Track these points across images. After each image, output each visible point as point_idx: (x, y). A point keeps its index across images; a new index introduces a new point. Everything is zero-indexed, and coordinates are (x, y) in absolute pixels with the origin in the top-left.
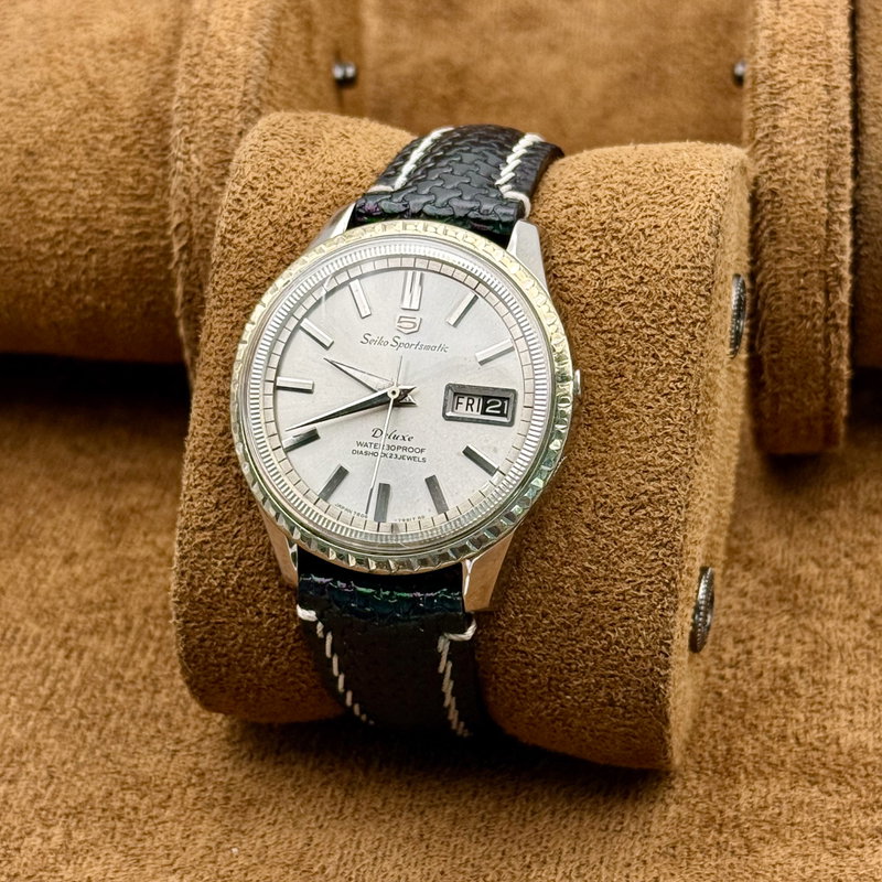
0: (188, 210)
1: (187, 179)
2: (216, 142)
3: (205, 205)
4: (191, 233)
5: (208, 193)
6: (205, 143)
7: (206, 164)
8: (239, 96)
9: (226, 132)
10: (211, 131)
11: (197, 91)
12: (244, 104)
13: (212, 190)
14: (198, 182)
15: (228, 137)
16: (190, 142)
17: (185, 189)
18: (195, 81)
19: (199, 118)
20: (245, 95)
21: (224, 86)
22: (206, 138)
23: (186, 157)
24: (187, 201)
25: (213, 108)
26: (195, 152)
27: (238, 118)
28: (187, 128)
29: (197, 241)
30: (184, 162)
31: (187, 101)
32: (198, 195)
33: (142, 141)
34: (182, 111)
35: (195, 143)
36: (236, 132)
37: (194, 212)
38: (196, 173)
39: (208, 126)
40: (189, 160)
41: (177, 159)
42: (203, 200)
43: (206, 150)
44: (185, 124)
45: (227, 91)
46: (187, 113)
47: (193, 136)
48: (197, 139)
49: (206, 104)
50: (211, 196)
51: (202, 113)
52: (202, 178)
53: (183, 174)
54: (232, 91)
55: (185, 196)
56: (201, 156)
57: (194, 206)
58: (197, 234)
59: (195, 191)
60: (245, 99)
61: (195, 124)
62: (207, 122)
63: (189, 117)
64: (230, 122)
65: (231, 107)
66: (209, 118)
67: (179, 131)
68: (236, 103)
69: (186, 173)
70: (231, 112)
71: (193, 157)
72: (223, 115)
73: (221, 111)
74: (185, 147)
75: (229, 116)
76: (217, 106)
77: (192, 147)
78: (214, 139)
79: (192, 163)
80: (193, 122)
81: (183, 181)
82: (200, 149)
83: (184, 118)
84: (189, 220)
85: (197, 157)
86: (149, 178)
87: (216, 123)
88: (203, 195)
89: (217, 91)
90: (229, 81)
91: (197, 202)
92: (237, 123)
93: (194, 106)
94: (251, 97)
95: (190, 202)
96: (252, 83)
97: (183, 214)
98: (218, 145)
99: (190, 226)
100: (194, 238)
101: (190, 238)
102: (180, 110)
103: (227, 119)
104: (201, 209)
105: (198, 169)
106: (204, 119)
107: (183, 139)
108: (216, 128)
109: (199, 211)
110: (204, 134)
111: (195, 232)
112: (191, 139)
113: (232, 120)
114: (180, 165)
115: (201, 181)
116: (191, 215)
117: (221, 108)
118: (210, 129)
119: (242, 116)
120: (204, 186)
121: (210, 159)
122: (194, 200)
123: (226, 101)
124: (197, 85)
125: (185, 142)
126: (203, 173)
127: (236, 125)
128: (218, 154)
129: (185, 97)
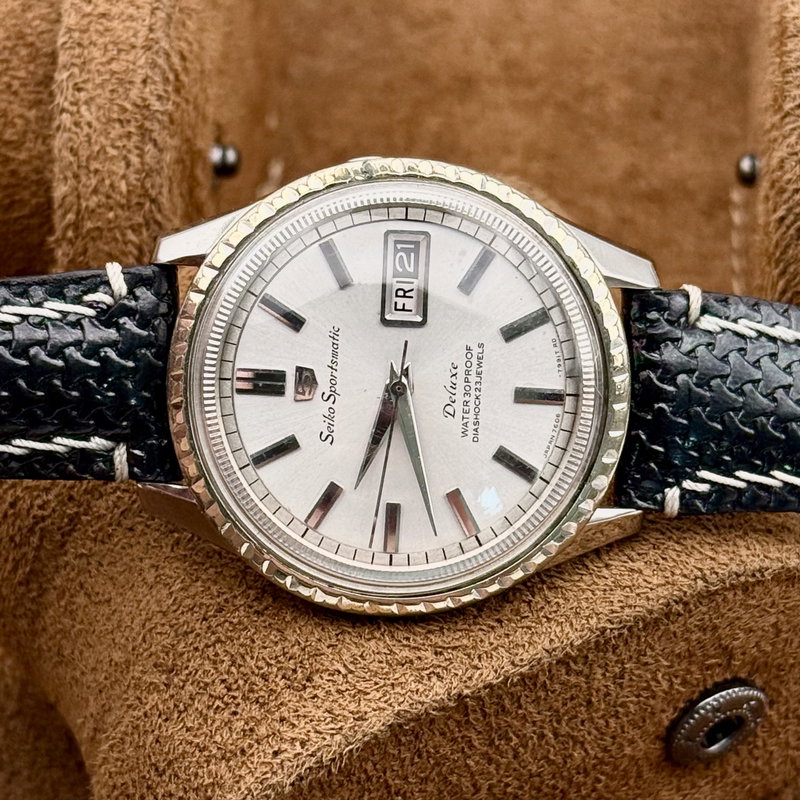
0: (76, 176)
1: (74, 137)
2: (112, 91)
3: (97, 171)
4: (79, 205)
5: (102, 157)
6: (99, 91)
7: (98, 119)
8: (143, 32)
9: (128, 79)
10: (107, 77)
11: (90, 23)
12: (151, 43)
13: (106, 153)
14: (89, 141)
15: (128, 86)
16: (79, 90)
17: (72, 149)
18: (88, 9)
19: (93, 59)
20: (151, 30)
21: (124, 17)
22: (101, 86)
23: (74, 109)
24: (75, 167)
25: (110, 47)
26: (86, 103)
27: (142, 62)
28: (76, 70)
29: (86, 216)
30: (72, 114)
31: (76, 35)
32: (88, 159)
33: (11, 73)
34: (70, 48)
35: (87, 90)
36: (138, 80)
37: (84, 179)
38: (86, 129)
39: (102, 69)
40: (78, 112)
41: (63, 110)
42: (94, 165)
43: (99, 101)
44: (73, 65)
45: (128, 24)
46: (77, 51)
47: (84, 82)
48: (89, 86)
49: (101, 41)
50: (106, 160)
51: (96, 53)
52: (94, 137)
53: (70, 130)
54: (134, 24)
55: (72, 159)
56: (93, 109)
57: (82, 172)
58: (87, 207)
59: (84, 153)
60: (151, 36)
61: (87, 67)
62: (102, 64)
63: (79, 57)
64: (131, 67)
65: (134, 47)
66: (104, 60)
67: (65, 75)
68: (140, 42)
69: (74, 128)
70: (133, 52)
71: (83, 109)
72: (123, 56)
73: (120, 51)
74: (73, 95)
75: (131, 57)
76: (115, 44)
77: (83, 96)
78: (110, 87)
79: (81, 116)
80: (84, 63)
81: (70, 139)
82: (92, 99)
83: (73, 56)
84: (76, 189)
85: (89, 109)
86: (18, 121)
87: (114, 66)
88: (95, 159)
89: (115, 24)
90: (131, 10)
91: (87, 167)
92: (141, 67)
93: (86, 42)
94: (159, 34)
95: (79, 167)
96: (161, 14)
97: (69, 182)
98: (115, 95)
99: (79, 197)
100: (82, 212)
101: (78, 213)
102: (68, 45)
103: (128, 61)
104: (92, 175)
105: (89, 125)
106: (99, 60)
107: (71, 85)
108: (113, 73)
109: (89, 178)
110: (98, 80)
111: (84, 205)
112: (81, 85)
113: (134, 64)
114: (66, 119)
115: (93, 141)
116: (79, 182)
117: (120, 46)
118: (106, 73)
119: (147, 58)
120: (96, 148)
121: (104, 114)
122: (84, 164)
123: (127, 39)
124: (89, 15)
125: (74, 89)
126: (95, 131)
127: (140, 71)
128: (116, 108)
129: (74, 30)
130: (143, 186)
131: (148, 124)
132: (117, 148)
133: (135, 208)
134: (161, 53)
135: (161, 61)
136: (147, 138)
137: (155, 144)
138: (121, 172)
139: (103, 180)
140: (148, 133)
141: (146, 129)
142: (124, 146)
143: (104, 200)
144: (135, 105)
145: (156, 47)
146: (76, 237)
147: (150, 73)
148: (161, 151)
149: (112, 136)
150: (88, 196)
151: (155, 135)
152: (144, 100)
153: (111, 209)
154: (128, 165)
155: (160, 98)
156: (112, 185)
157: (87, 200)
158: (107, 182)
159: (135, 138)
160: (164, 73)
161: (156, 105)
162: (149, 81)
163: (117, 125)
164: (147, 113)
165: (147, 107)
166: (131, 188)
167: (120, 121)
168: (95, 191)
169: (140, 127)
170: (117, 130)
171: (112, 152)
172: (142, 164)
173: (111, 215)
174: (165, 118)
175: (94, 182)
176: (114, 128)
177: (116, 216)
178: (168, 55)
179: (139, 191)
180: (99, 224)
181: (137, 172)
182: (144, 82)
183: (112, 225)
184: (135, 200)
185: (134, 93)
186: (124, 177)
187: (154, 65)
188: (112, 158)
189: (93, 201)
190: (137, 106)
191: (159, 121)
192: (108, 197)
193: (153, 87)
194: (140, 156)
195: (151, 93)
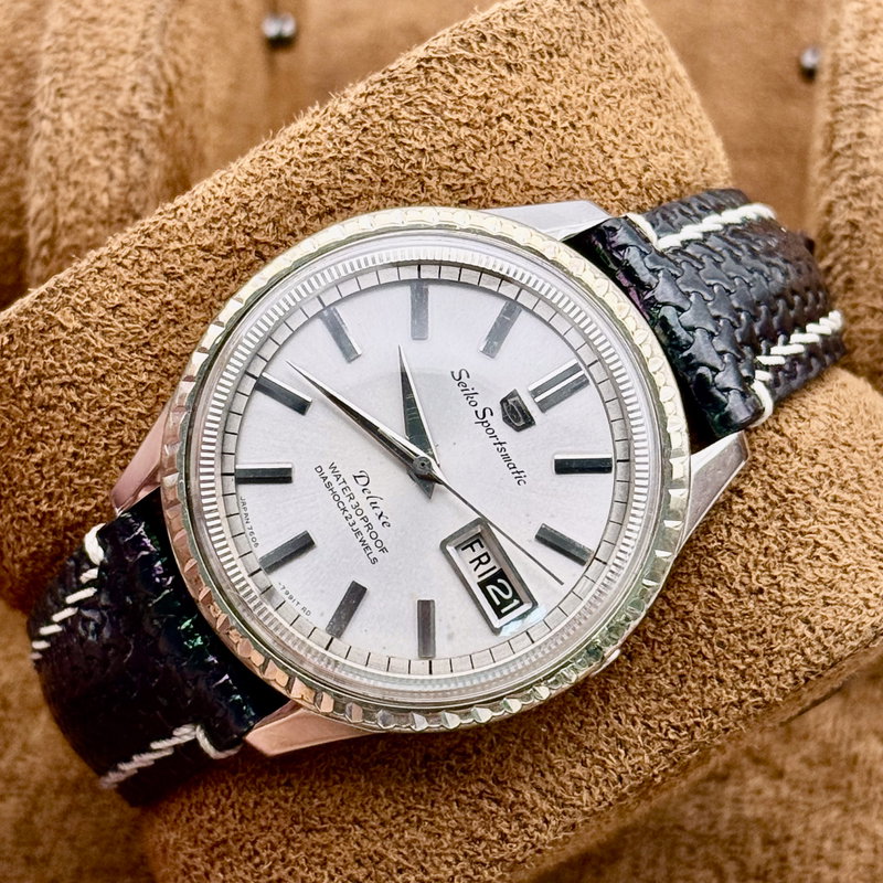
0: (54, 188)
1: (55, 146)
2: (98, 98)
3: (76, 184)
4: (56, 220)
5: (83, 169)
6: (83, 98)
7: (81, 127)
8: (135, 38)
9: (115, 85)
10: (93, 82)
11: (77, 27)
12: (141, 49)
13: (88, 164)
14: (70, 150)
15: (115, 93)
16: (62, 96)
17: (51, 159)
18: (77, 13)
19: (78, 64)
20: (144, 36)
21: (115, 22)
22: (86, 91)
23: (56, 116)
24: (53, 176)
25: (98, 52)
26: (70, 109)
27: (132, 68)
28: (60, 76)
29: (63, 233)
30: (53, 121)
31: (62, 39)
32: (68, 170)
34: (55, 53)
35: (71, 97)
36: (127, 86)
37: (62, 191)
38: (67, 138)
39: (89, 74)
40: (60, 119)
41: (43, 117)
42: (74, 176)
43: (84, 108)
44: (57, 70)
45: (119, 29)
46: (62, 56)
47: (67, 88)
48: (74, 92)
49: (89, 45)
50: (87, 172)
51: (83, 58)
52: (76, 146)
53: (48, 138)
54: (125, 30)
55: (48, 167)
56: (77, 115)
57: (61, 184)
58: (64, 223)
59: (64, 162)
60: (143, 42)
61: (72, 72)
62: (90, 69)
63: (64, 61)
64: (120, 73)
65: (123, 52)
66: (91, 64)
67: (47, 80)
68: (130, 47)
69: (54, 137)
70: (123, 58)
71: (66, 117)
72: (112, 62)
73: (109, 56)
74: (55, 101)
75: (120, 64)
76: (104, 48)
77: (65, 102)
78: (95, 93)
79: (63, 124)
80: (69, 68)
81: (49, 149)
82: (75, 105)
83: (57, 62)
84: (53, 202)
85: (72, 116)
87: (102, 72)
88: (76, 170)
89: (105, 29)
90: (123, 16)
91: (67, 178)
92: (130, 74)
93: (72, 47)
94: (152, 40)
95: (58, 178)
96: (155, 21)
97: (46, 195)
98: (101, 102)
99: (56, 211)
100: (59, 228)
101: (54, 229)
102: (52, 50)
103: (117, 68)
104: (71, 188)
105: (71, 132)
106: (84, 66)
107: (53, 91)
108: (100, 78)
109: (68, 191)
110: (83, 86)
111: (61, 220)
112: (64, 91)
113: (123, 69)
114: (46, 126)
115: (74, 149)
116: (57, 195)
117: (110, 52)
118: (92, 79)
119: (137, 65)
120: (77, 158)
121: (88, 122)
122: (63, 175)
123: (117, 44)
124: (78, 19)
125: (56, 95)
126: (77, 139)
127: (129, 78)
128: (100, 116)
129: (61, 34)
130: (126, 201)
131: (135, 134)
132: (101, 158)
133: (116, 225)
134: (153, 60)
135: (152, 68)
136: (134, 148)
137: (142, 154)
138: (104, 184)
139: (83, 193)
140: (134, 144)
141: (132, 139)
142: (108, 157)
143: (83, 214)
144: (122, 113)
145: (147, 54)
146: (51, 256)
147: (139, 80)
148: (148, 163)
149: (95, 145)
150: (66, 210)
151: (142, 145)
152: (132, 108)
153: (90, 225)
154: (111, 177)
155: (150, 106)
156: (93, 199)
157: (65, 215)
158: (88, 195)
159: (120, 149)
160: (154, 80)
161: (145, 113)
162: (138, 89)
163: (102, 134)
164: (134, 121)
165: (135, 115)
166: (114, 203)
167: (105, 130)
168: (74, 205)
169: (126, 137)
170: (100, 139)
171: (94, 163)
172: (128, 176)
173: (90, 232)
174: (155, 130)
175: (72, 195)
176: (98, 137)
177: (96, 235)
178: (160, 65)
179: (122, 206)
180: (78, 242)
181: (122, 185)
182: (134, 89)
183: (91, 243)
184: (116, 216)
185: (121, 101)
186: (106, 190)
187: (145, 72)
188: (95, 170)
189: (71, 216)
190: (125, 114)
191: (148, 131)
192: (88, 212)
193: (143, 94)
194: (126, 167)
195: (141, 101)
